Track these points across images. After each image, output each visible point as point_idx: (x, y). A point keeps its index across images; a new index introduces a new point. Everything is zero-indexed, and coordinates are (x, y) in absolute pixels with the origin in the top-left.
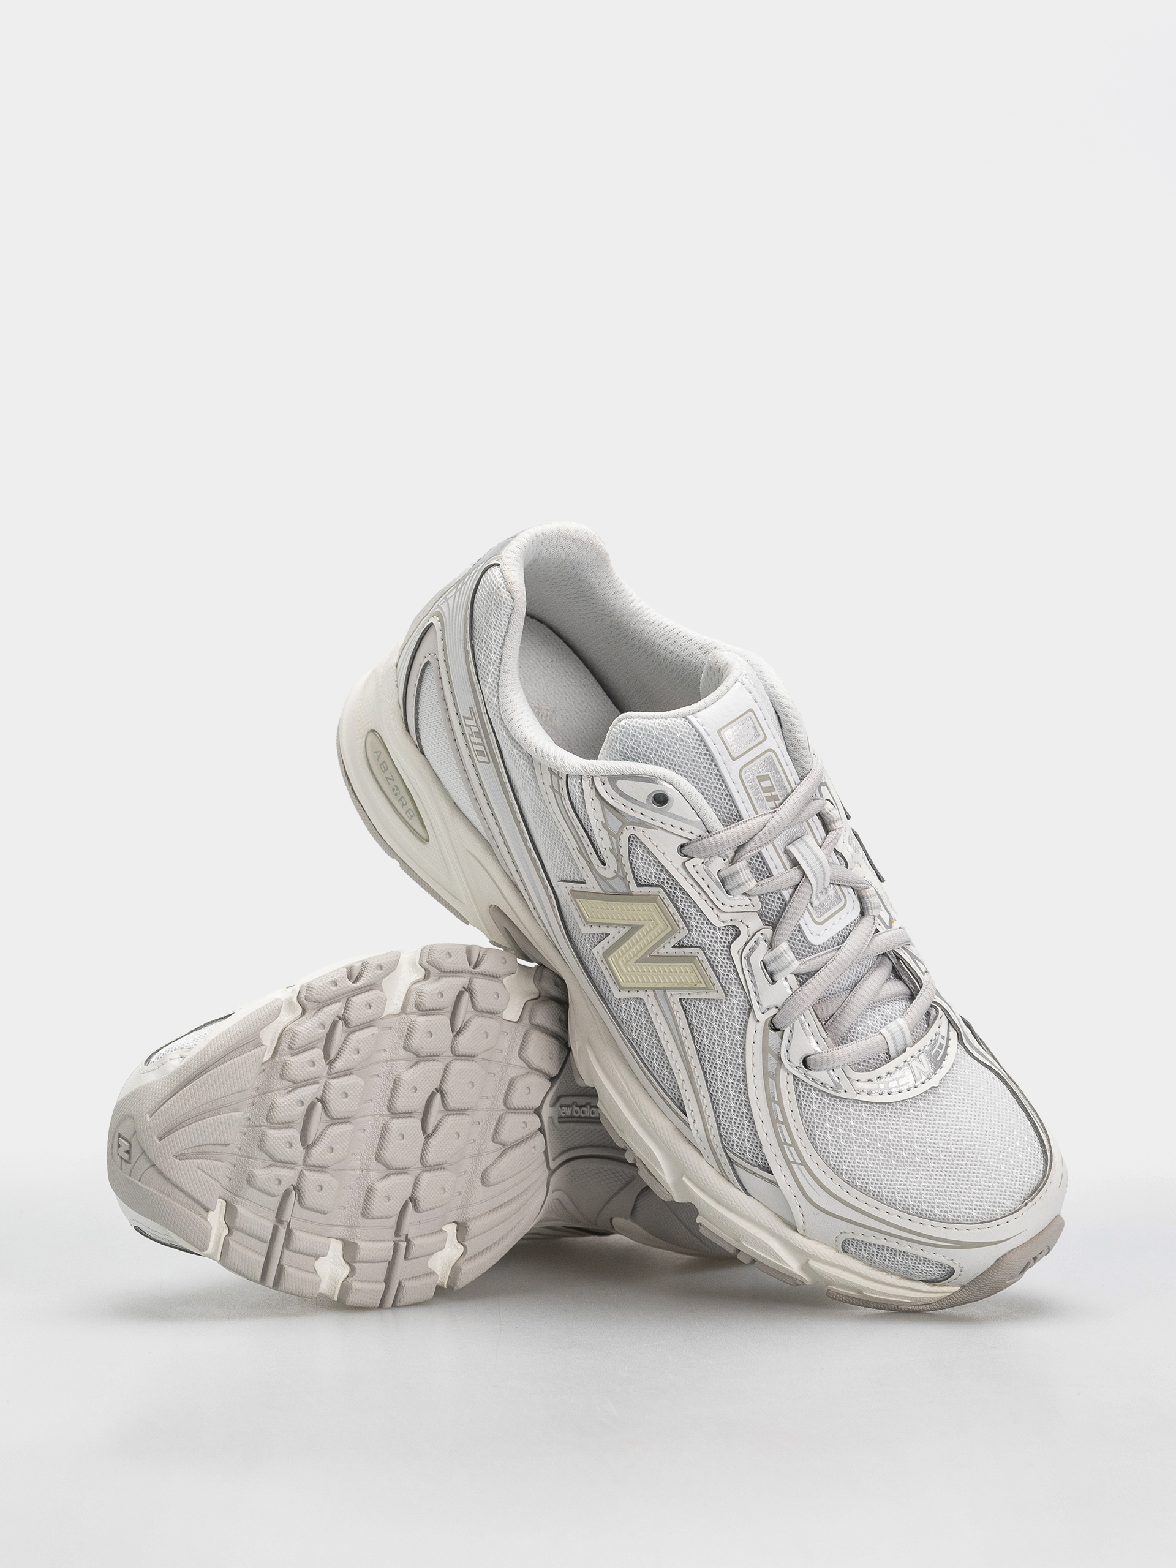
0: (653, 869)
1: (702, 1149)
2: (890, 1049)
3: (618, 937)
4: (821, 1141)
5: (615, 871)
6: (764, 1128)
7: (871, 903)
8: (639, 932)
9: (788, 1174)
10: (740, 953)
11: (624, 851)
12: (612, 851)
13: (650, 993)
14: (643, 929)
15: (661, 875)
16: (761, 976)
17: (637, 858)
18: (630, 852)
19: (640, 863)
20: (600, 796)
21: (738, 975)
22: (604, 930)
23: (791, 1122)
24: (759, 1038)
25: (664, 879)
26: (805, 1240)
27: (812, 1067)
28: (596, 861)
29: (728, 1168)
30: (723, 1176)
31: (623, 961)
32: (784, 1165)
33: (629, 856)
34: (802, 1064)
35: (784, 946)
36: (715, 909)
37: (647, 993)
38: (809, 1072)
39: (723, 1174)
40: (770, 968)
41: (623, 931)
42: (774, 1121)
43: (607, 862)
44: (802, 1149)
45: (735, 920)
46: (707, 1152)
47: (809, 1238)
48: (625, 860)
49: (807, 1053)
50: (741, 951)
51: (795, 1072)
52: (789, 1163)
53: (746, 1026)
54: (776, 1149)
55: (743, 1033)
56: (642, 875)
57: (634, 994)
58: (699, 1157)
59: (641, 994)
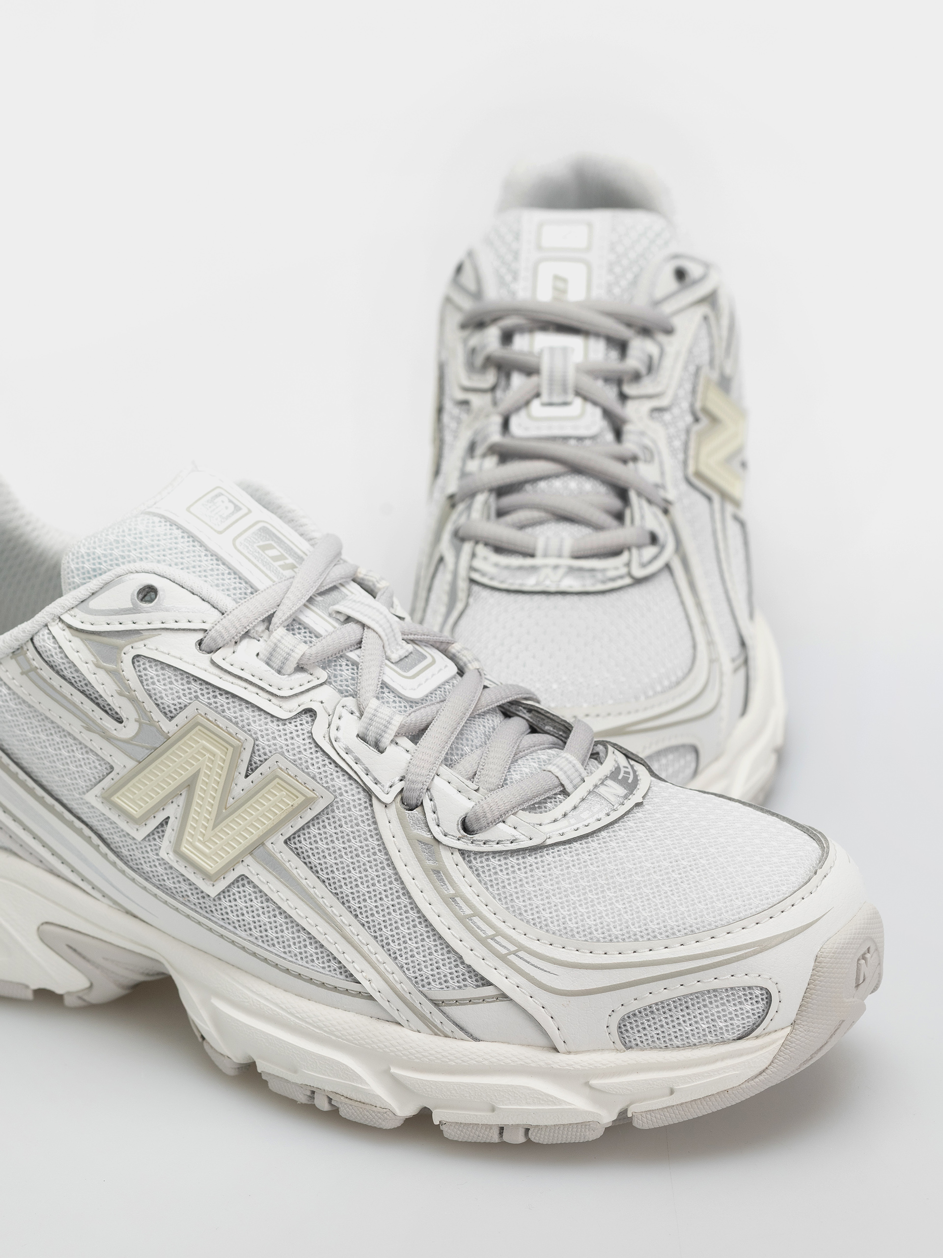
0: (177, 686)
1: (396, 1015)
2: (563, 783)
3: (179, 812)
4: (530, 912)
5: (136, 721)
6: (455, 934)
7: (465, 656)
8: (200, 784)
9: (508, 971)
10: (327, 738)
11: (134, 683)
12: (121, 694)
13: (249, 860)
14: (202, 777)
15: (189, 689)
16: (365, 752)
17: (153, 683)
18: (142, 682)
19: (159, 687)
20: (77, 630)
21: (337, 765)
22: (161, 817)
23: (484, 910)
24: (396, 826)
25: (196, 692)
26: (572, 1057)
27: (476, 828)
28: (109, 723)
29: (437, 1017)
30: (436, 1034)
31: (199, 840)
32: (498, 963)
33: (143, 686)
34: (462, 831)
35: (373, 703)
36: (273, 699)
37: (245, 863)
38: (476, 837)
39: (436, 1031)
40: (371, 737)
41: (181, 800)
42: (463, 920)
43: (123, 714)
44: (510, 932)
45: (302, 704)
46: (405, 1014)
47: (576, 1053)
48: (141, 695)
49: (462, 814)
50: (327, 736)
51: (460, 845)
52: (503, 958)
53: (375, 823)
54: (481, 951)
55: (377, 834)
56: (168, 701)
57: (232, 876)
58: (398, 1028)
59: (240, 870)
